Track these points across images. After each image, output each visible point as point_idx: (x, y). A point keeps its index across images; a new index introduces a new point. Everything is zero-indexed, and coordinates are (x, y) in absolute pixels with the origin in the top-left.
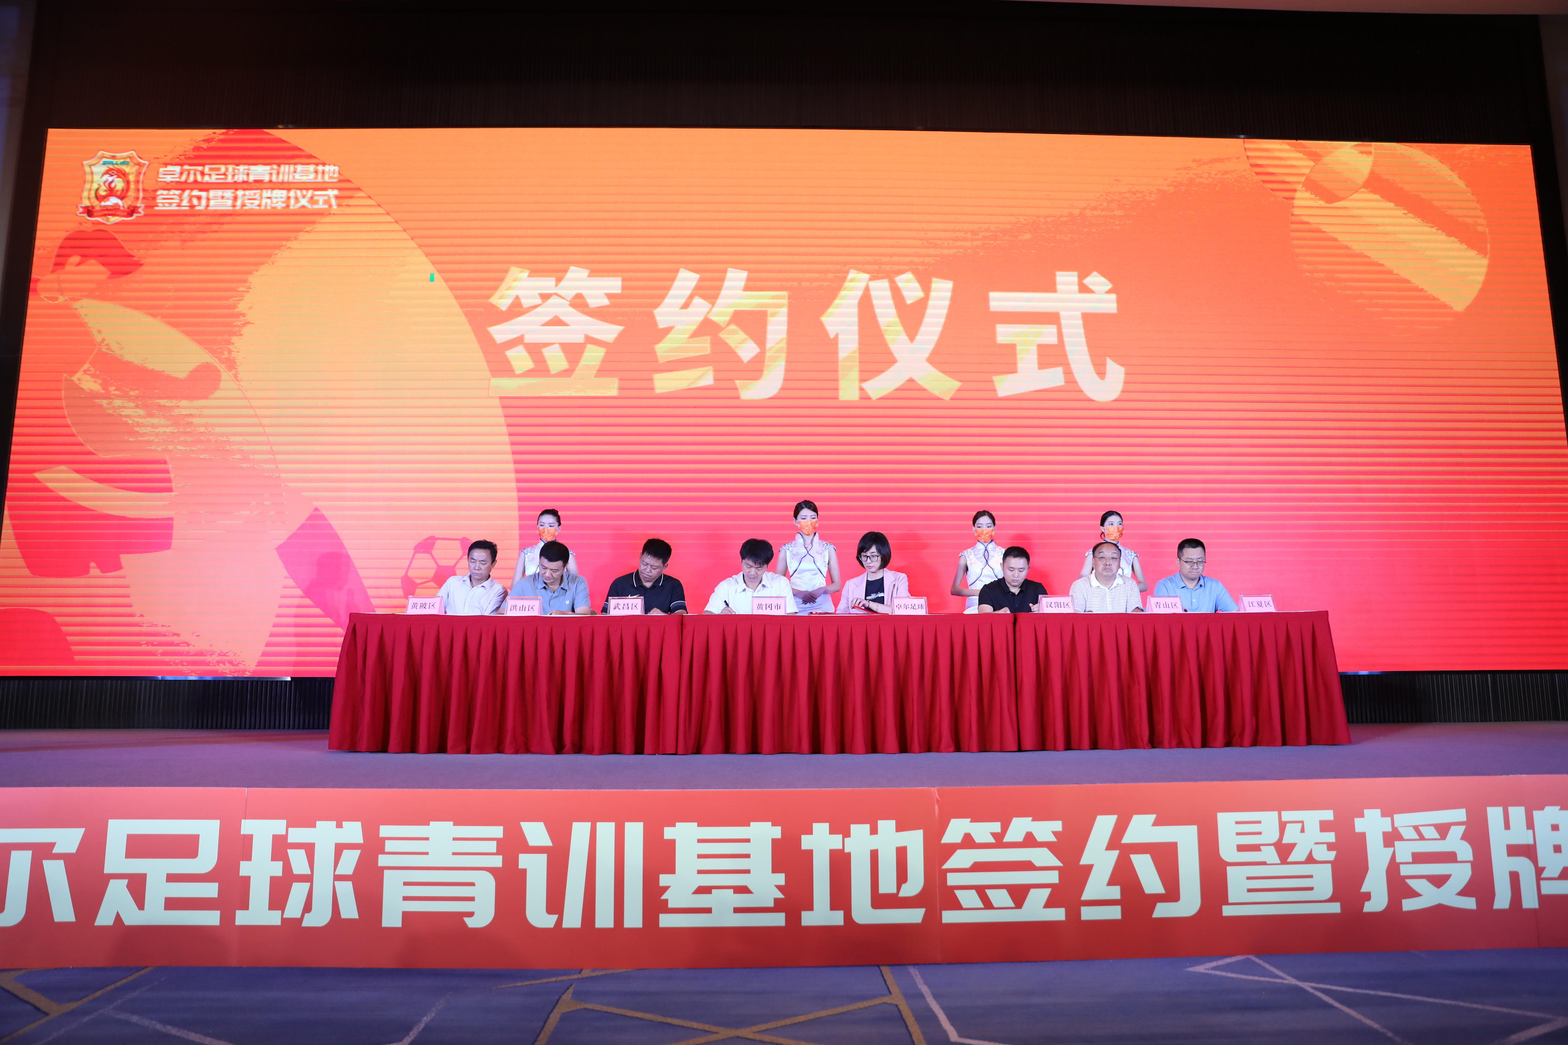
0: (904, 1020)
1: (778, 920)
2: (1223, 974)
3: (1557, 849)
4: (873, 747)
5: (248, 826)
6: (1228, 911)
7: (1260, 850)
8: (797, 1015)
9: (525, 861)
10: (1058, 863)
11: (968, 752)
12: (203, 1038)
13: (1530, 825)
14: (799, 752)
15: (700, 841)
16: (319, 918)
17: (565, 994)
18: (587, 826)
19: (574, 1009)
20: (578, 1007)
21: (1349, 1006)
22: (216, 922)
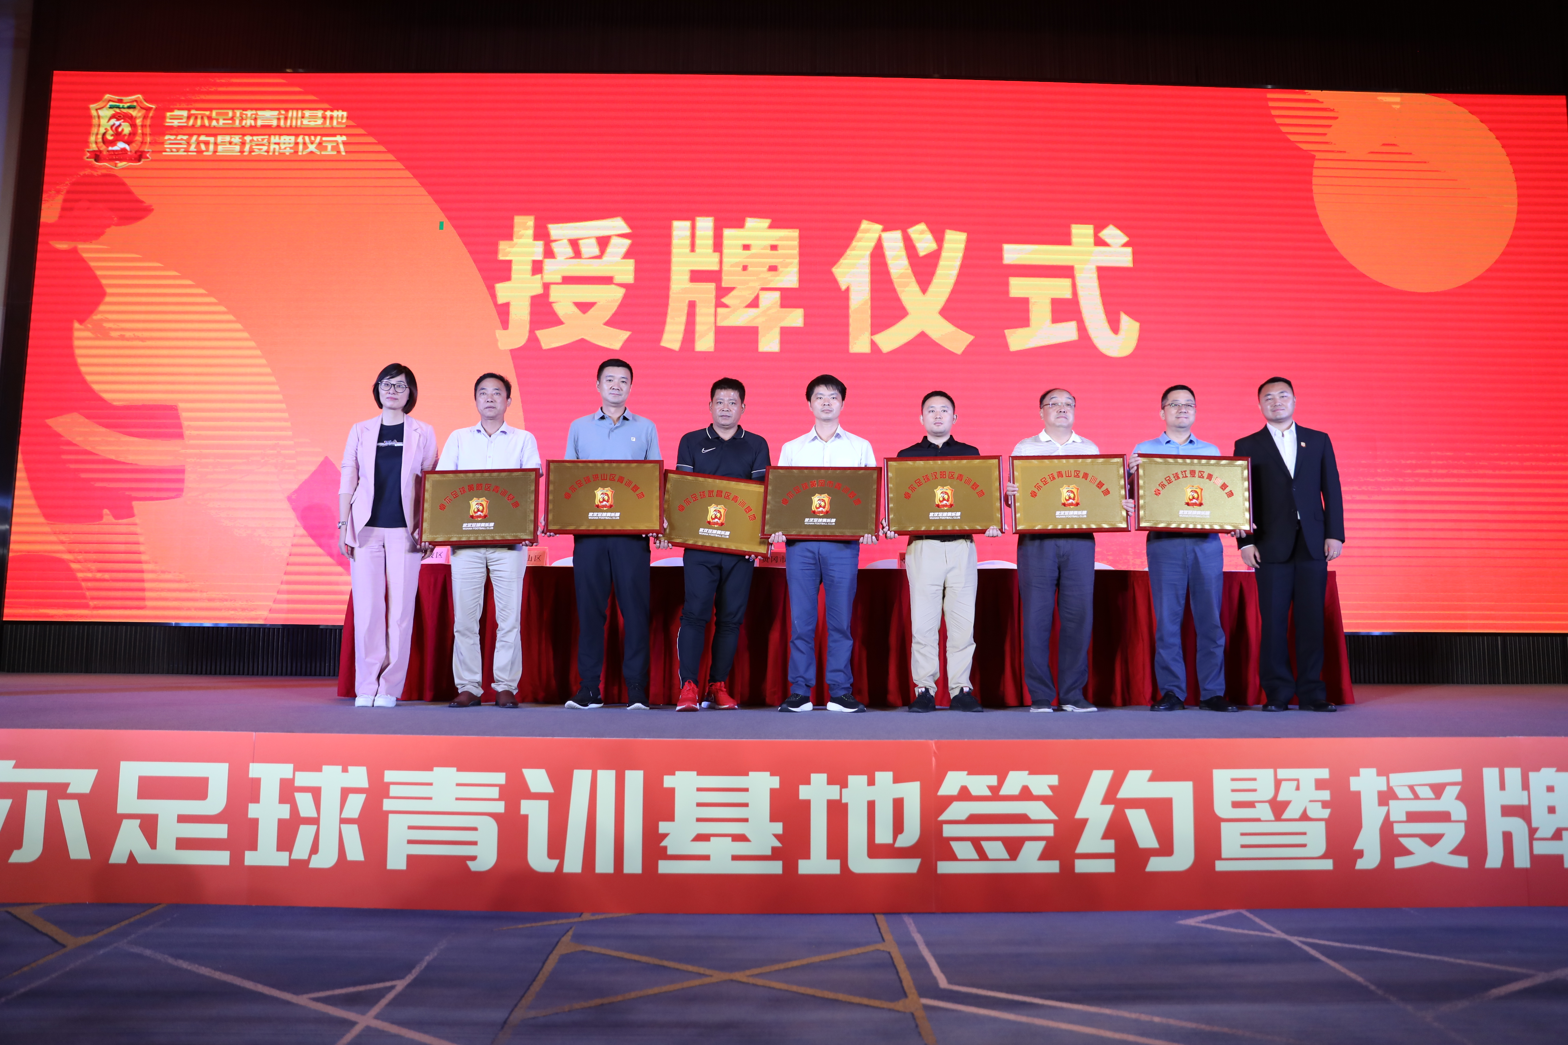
0: (895, 967)
1: (776, 868)
2: (1214, 927)
3: (1552, 810)
5: (256, 770)
6: (1220, 866)
7: (1254, 807)
8: (790, 960)
9: (527, 807)
10: (1053, 816)
12: (213, 972)
13: (1526, 786)
15: (699, 790)
16: (325, 859)
17: (565, 937)
18: (589, 773)
19: (573, 951)
20: (577, 949)
21: (1335, 960)
22: (226, 862)
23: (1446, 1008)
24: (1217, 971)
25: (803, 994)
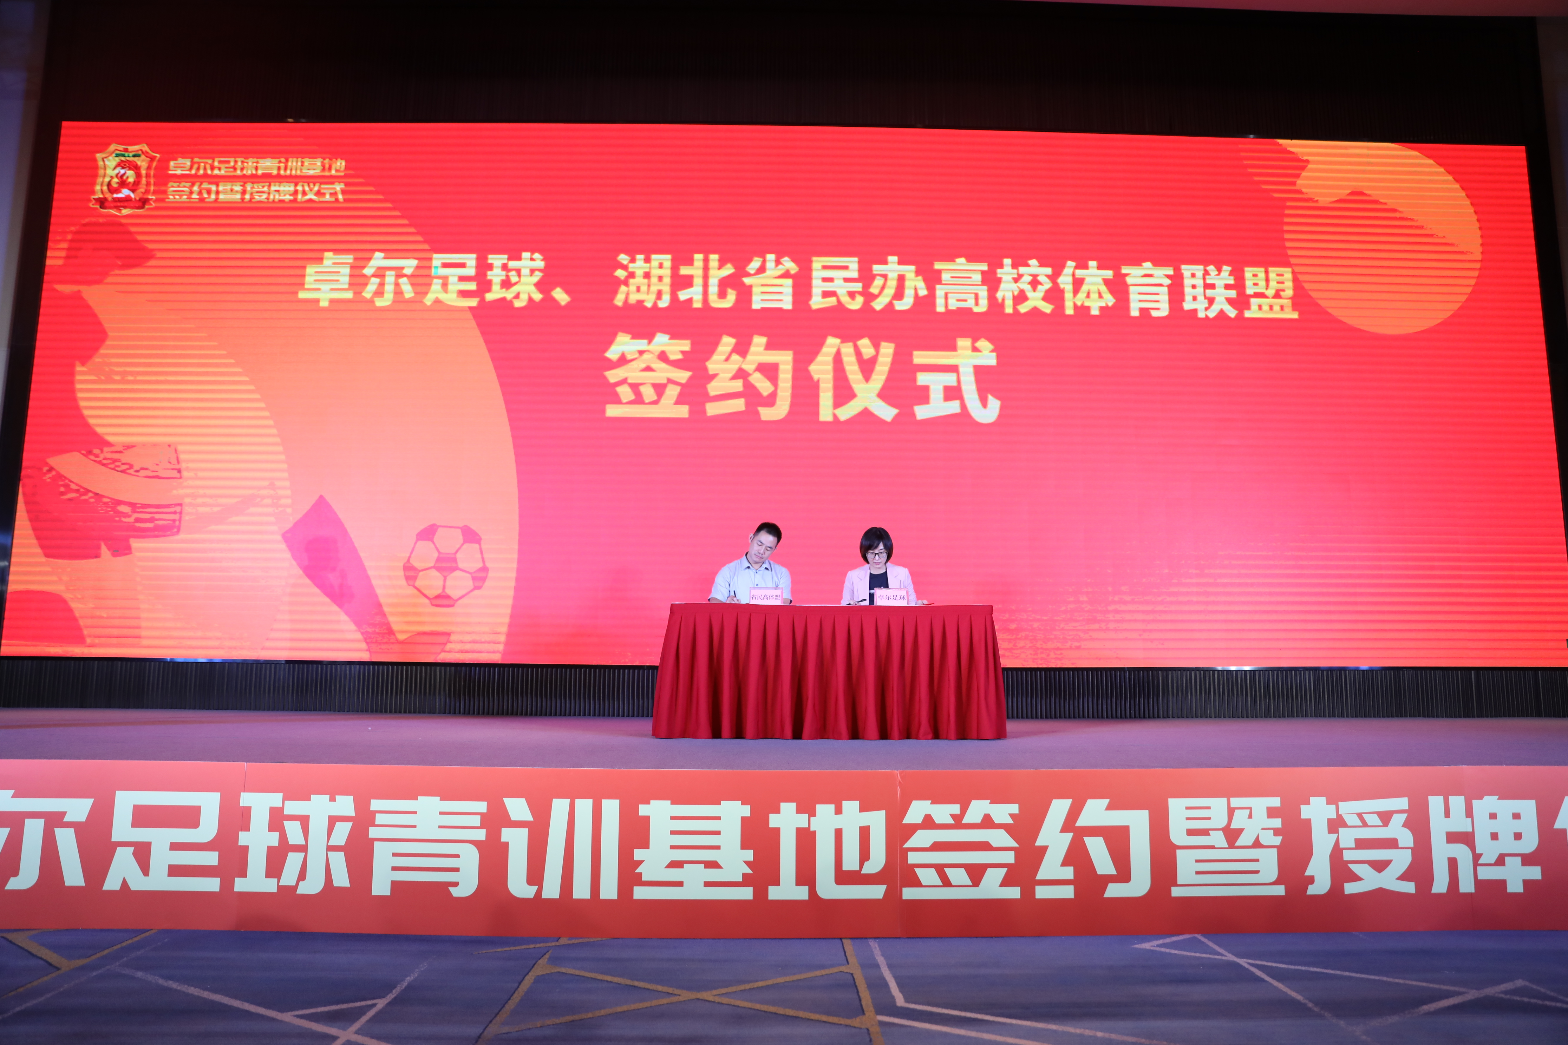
0: (856, 986)
1: (746, 893)
2: (1168, 950)
3: (1494, 836)
4: (855, 734)
5: (246, 799)
6: (1176, 892)
7: (1209, 835)
8: (757, 981)
9: (507, 834)
10: (1014, 844)
11: (946, 739)
12: (202, 992)
13: (1469, 813)
14: (782, 737)
15: (673, 818)
16: (312, 886)
17: (541, 959)
18: (566, 802)
19: (548, 972)
20: (553, 971)
21: (1279, 980)
22: (216, 888)
23: (1375, 1023)
24: (1164, 991)
25: (765, 1012)
